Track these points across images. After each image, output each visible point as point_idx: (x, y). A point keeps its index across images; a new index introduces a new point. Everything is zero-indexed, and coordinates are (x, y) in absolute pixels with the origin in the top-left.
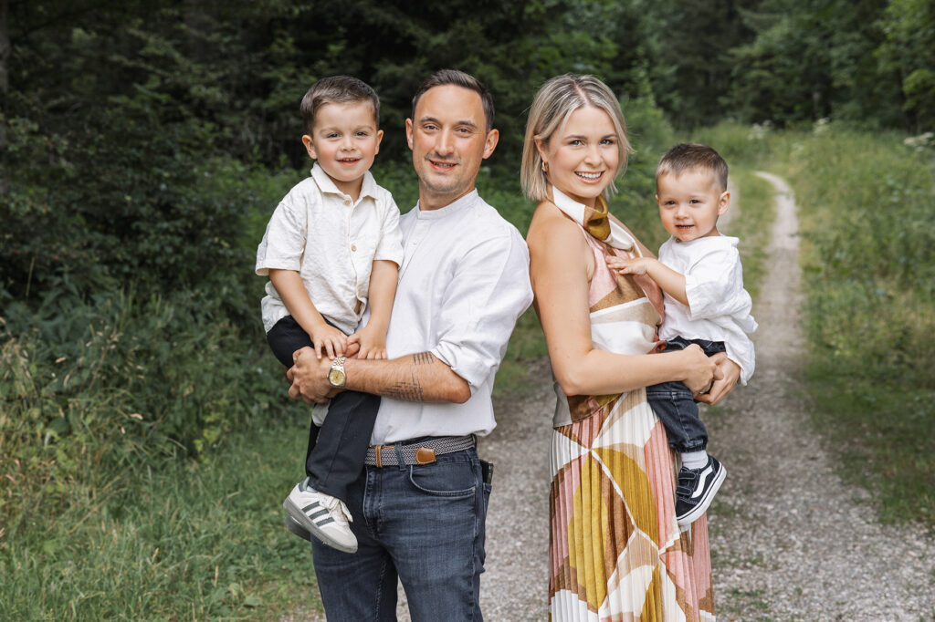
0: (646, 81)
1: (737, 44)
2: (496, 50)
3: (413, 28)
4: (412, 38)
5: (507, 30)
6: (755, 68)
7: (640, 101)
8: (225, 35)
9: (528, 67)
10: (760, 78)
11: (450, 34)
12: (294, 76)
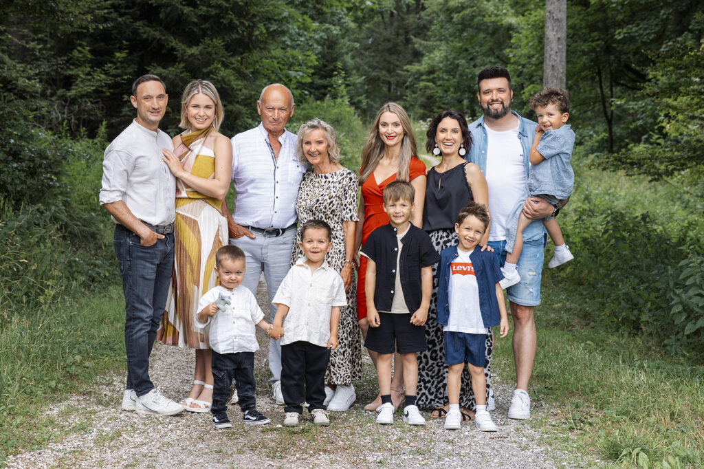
0: (343, 86)
1: (410, 63)
2: (233, 60)
3: (174, 42)
4: (173, 49)
5: (241, 46)
6: (423, 80)
7: (339, 100)
8: (38, 44)
9: (256, 73)
10: (426, 87)
11: (200, 47)
12: (89, 74)
